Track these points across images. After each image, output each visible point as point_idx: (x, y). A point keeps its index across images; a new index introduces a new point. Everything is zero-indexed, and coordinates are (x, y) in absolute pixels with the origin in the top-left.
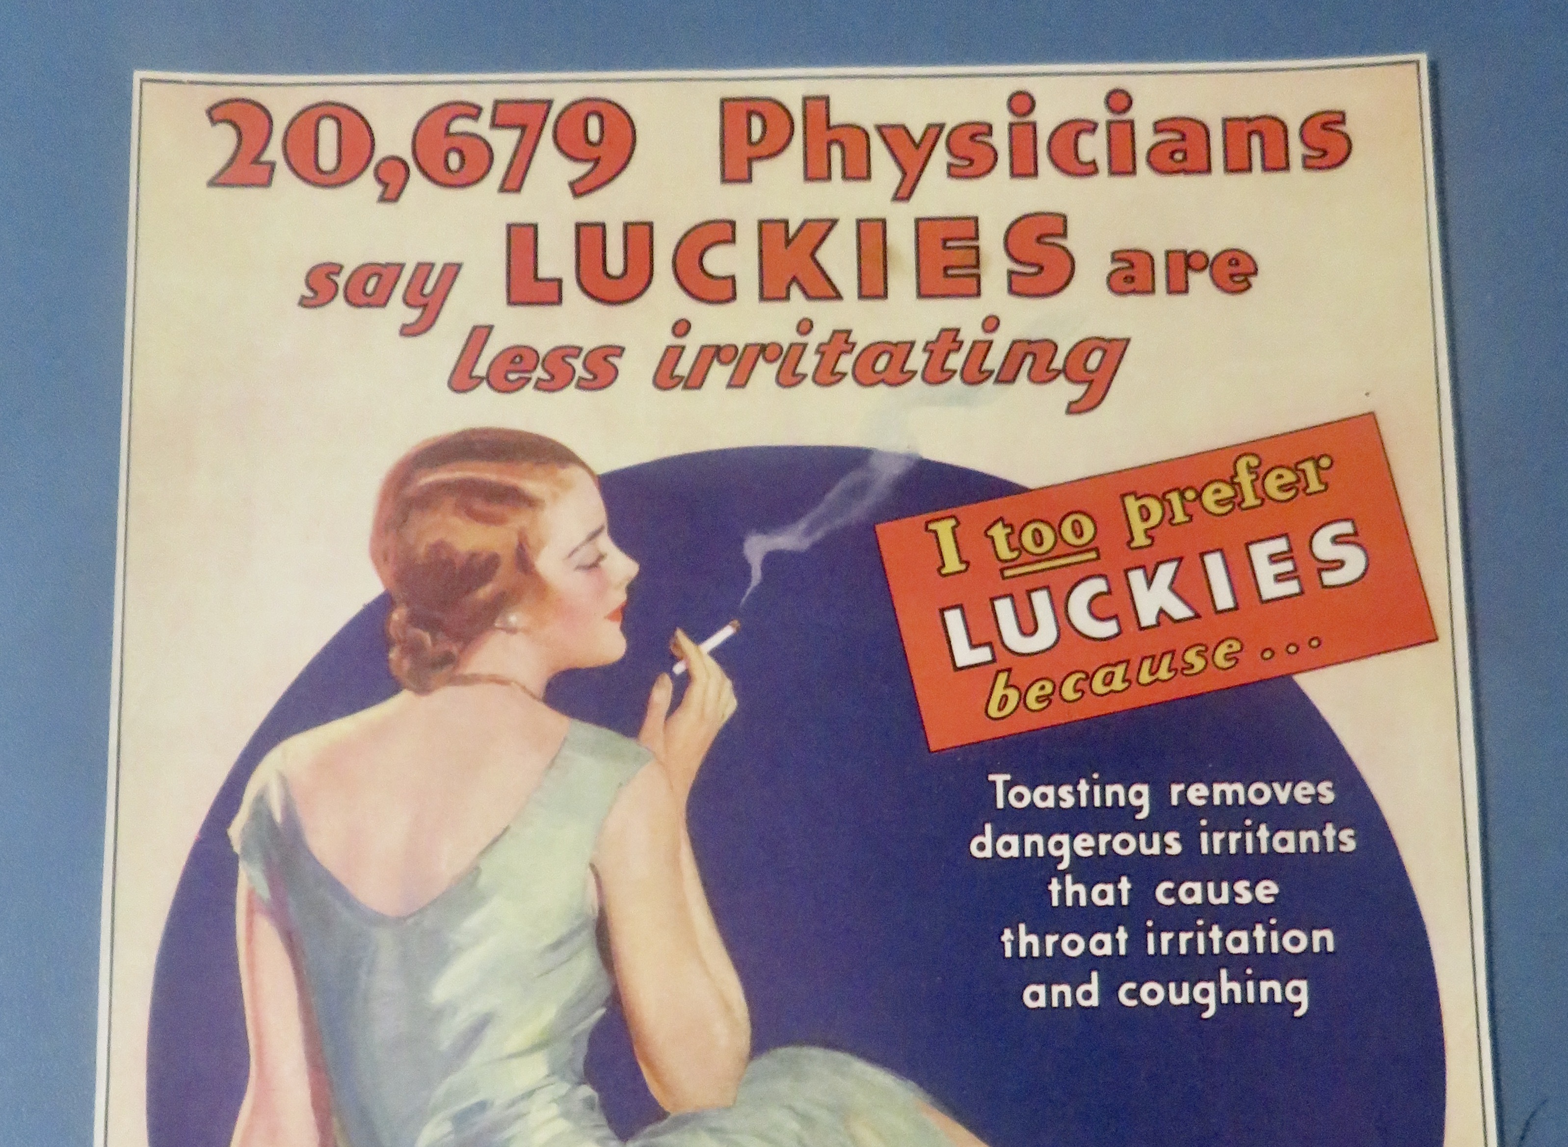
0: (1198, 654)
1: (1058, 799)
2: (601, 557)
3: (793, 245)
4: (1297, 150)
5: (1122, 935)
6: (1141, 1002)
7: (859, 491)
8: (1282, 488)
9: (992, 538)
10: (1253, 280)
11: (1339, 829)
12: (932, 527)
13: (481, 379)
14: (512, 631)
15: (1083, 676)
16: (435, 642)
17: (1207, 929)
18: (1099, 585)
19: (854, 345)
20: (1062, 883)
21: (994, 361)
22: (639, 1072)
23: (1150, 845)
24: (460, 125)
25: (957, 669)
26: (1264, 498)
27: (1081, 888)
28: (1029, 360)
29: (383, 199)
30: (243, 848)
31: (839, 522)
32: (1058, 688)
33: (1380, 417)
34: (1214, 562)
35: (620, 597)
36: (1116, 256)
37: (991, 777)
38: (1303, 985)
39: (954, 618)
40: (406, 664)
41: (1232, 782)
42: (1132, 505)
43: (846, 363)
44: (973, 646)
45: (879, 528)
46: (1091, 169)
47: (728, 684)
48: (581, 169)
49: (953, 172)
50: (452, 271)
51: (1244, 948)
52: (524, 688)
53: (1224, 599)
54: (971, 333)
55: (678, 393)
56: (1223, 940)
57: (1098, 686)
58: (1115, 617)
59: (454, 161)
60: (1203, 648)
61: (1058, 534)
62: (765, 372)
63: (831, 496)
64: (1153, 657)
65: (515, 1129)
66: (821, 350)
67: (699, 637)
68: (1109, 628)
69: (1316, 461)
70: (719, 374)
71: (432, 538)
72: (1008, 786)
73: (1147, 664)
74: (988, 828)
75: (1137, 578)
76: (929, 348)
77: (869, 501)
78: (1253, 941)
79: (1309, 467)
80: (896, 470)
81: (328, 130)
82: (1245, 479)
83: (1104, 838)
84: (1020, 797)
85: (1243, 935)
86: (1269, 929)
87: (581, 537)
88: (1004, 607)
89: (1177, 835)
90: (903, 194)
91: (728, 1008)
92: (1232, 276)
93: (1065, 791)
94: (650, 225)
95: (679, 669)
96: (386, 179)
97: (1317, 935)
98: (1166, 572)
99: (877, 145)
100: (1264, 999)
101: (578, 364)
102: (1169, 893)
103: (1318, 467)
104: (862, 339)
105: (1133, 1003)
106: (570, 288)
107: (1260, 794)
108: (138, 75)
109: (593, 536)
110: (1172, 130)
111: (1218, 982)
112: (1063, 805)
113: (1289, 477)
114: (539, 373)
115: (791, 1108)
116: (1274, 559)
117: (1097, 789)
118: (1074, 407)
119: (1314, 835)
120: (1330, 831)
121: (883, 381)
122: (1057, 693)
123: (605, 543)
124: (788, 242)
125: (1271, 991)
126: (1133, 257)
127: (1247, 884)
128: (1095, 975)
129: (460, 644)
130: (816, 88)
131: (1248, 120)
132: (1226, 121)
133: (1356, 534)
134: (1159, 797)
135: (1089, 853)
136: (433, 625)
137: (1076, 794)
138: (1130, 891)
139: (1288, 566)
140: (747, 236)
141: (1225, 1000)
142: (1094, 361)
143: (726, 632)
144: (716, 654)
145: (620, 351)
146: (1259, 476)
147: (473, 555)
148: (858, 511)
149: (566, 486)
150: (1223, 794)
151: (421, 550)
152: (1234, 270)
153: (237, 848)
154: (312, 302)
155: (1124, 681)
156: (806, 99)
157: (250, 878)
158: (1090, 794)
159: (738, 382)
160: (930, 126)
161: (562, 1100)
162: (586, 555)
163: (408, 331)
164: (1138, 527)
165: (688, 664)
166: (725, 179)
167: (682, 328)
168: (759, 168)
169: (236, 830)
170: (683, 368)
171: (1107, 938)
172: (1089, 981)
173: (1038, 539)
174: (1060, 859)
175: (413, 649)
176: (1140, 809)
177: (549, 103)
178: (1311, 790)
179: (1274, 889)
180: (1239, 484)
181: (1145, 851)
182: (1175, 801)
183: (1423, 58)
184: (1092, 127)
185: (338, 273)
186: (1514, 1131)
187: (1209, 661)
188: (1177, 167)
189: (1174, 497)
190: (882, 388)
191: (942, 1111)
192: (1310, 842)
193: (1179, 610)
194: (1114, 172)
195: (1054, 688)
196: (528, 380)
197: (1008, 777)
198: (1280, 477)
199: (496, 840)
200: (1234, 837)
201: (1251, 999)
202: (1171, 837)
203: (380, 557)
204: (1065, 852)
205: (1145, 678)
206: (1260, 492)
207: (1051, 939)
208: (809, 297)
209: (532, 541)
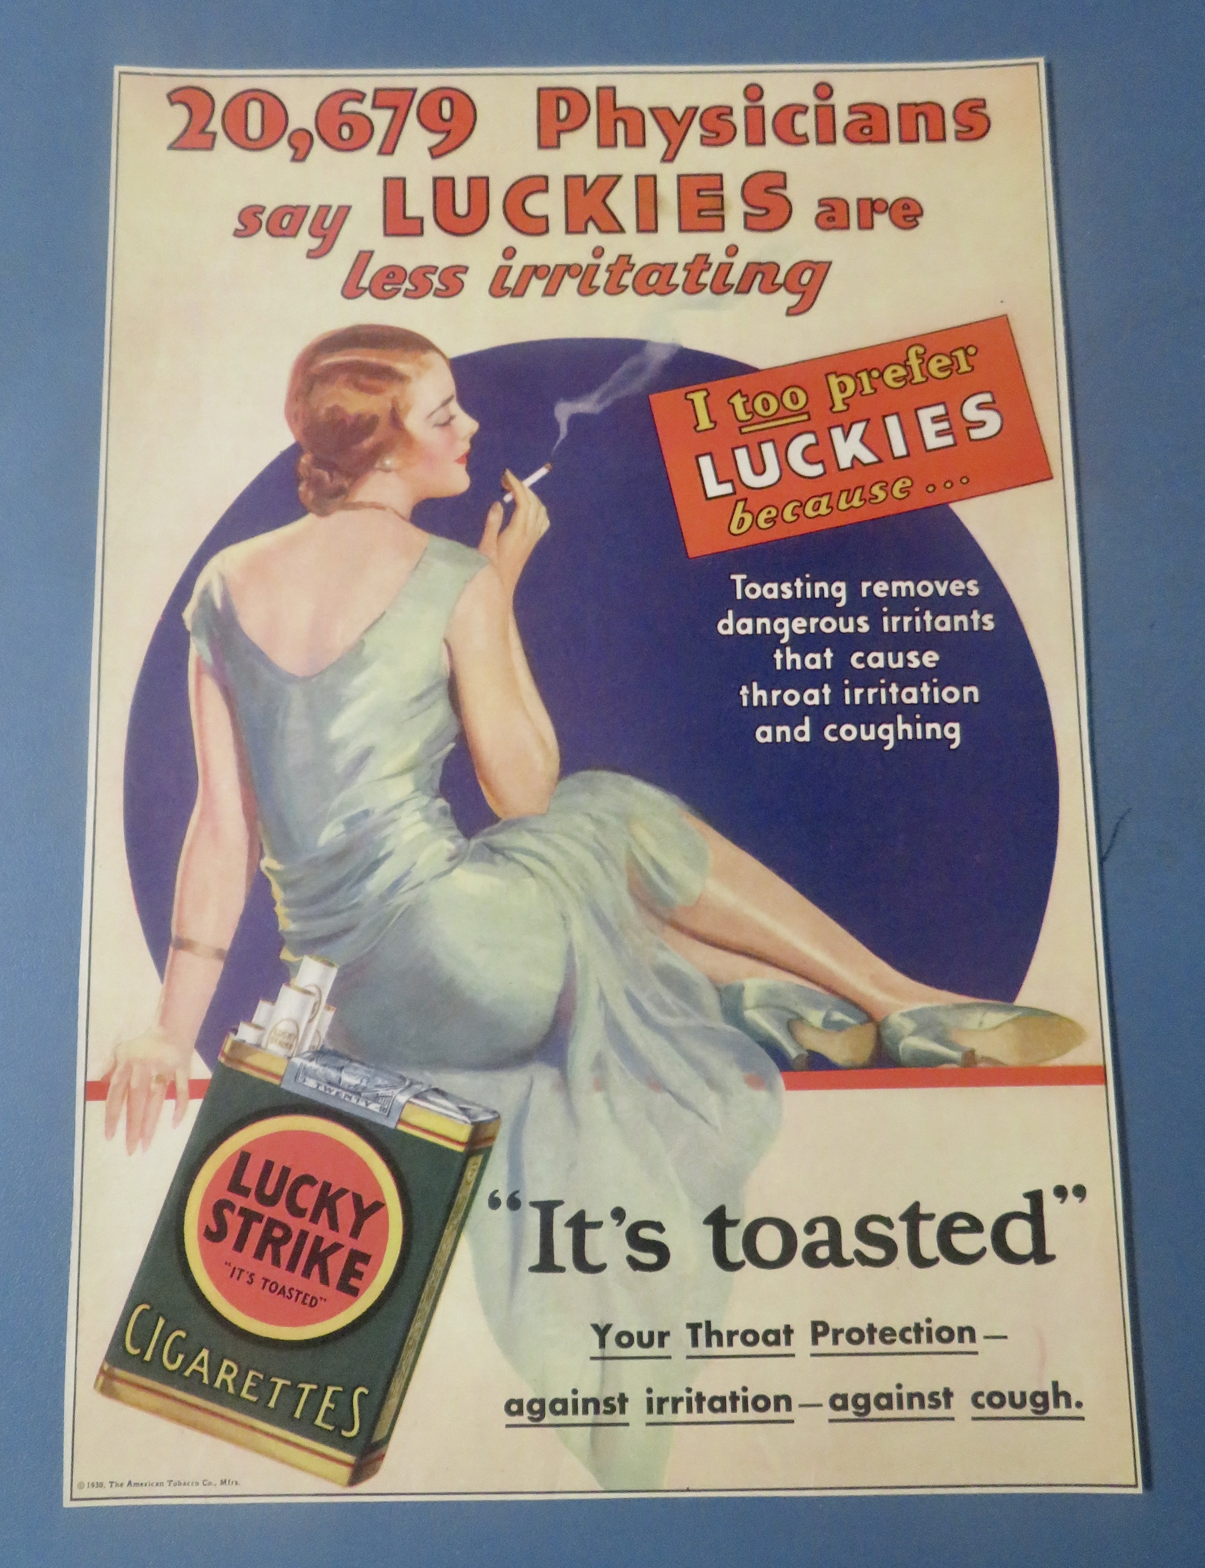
0: (881, 488)
1: (781, 592)
2: (452, 418)
3: (590, 193)
4: (951, 126)
5: (827, 690)
6: (840, 738)
7: (638, 370)
8: (941, 369)
9: (733, 405)
10: (919, 220)
11: (982, 615)
12: (689, 396)
13: (365, 289)
14: (387, 471)
15: (797, 504)
16: (332, 478)
17: (887, 686)
18: (810, 439)
19: (634, 265)
20: (784, 653)
21: (734, 277)
22: (478, 788)
23: (847, 625)
24: (350, 106)
25: (708, 499)
26: (928, 376)
27: (797, 657)
28: (759, 277)
29: (294, 160)
30: (193, 627)
31: (623, 392)
32: (781, 512)
33: (1011, 319)
34: (892, 423)
35: (465, 446)
36: (822, 203)
37: (733, 577)
38: (956, 726)
39: (705, 462)
40: (311, 495)
41: (905, 580)
42: (833, 381)
43: (628, 279)
44: (719, 482)
45: (654, 398)
46: (803, 140)
47: (544, 509)
48: (437, 138)
49: (705, 142)
50: (344, 212)
51: (914, 700)
52: (396, 512)
53: (899, 449)
54: (718, 257)
55: (507, 300)
56: (899, 694)
57: (809, 511)
58: (821, 462)
59: (346, 132)
60: (883, 484)
61: (780, 401)
62: (570, 284)
63: (618, 373)
64: (848, 491)
65: (389, 830)
66: (610, 269)
68: (817, 470)
69: (965, 350)
70: (537, 286)
71: (330, 404)
72: (745, 583)
73: (844, 496)
74: (731, 613)
75: (837, 434)
76: (688, 267)
77: (646, 378)
78: (921, 694)
79: (960, 354)
80: (664, 356)
81: (255, 109)
82: (914, 362)
83: (814, 621)
84: (753, 591)
85: (914, 691)
86: (932, 686)
87: (437, 404)
88: (741, 455)
89: (866, 619)
90: (669, 157)
91: (543, 743)
92: (904, 217)
93: (786, 586)
94: (487, 179)
95: (508, 498)
96: (296, 145)
97: (966, 690)
98: (858, 430)
99: (650, 122)
100: (929, 736)
101: (435, 278)
102: (860, 661)
103: (966, 354)
104: (639, 262)
105: (835, 739)
106: (430, 225)
107: (925, 588)
108: (118, 69)
109: (446, 403)
110: (863, 112)
111: (895, 724)
112: (784, 597)
113: (946, 361)
114: (407, 285)
115: (590, 815)
116: (935, 420)
117: (808, 585)
118: (791, 311)
119: (964, 618)
120: (976, 616)
121: (655, 291)
122: (779, 516)
123: (455, 408)
124: (586, 190)
126: (834, 203)
127: (916, 653)
128: (807, 719)
129: (350, 481)
130: (606, 81)
131: (917, 105)
132: (901, 106)
133: (994, 402)
134: (854, 591)
135: (803, 632)
136: (330, 466)
137: (794, 589)
138: (832, 659)
139: (945, 425)
140: (557, 187)
141: (900, 737)
142: (806, 277)
143: (542, 472)
145: (465, 269)
146: (924, 360)
147: (360, 415)
148: (637, 385)
149: (426, 367)
150: (899, 589)
151: (322, 413)
152: (906, 212)
153: (189, 627)
154: (243, 234)
155: (828, 507)
156: (600, 90)
157: (197, 649)
159: (550, 292)
160: (688, 108)
161: (425, 809)
162: (441, 416)
163: (313, 254)
164: (838, 397)
165: (514, 495)
166: (542, 146)
167: (510, 253)
168: (565, 138)
169: (188, 614)
170: (511, 281)
171: (816, 693)
172: (803, 724)
173: (766, 405)
174: (782, 636)
175: (317, 483)
176: (839, 600)
177: (415, 90)
178: (962, 585)
179: (936, 657)
180: (910, 366)
181: (844, 630)
182: (865, 594)
183: (1041, 61)
184: (804, 110)
185: (261, 212)
186: (1107, 831)
187: (889, 494)
188: (865, 138)
189: (864, 376)
190: (654, 297)
191: (697, 816)
192: (961, 623)
193: (867, 457)
194: (820, 142)
195: (777, 513)
196: (399, 290)
197: (744, 577)
198: (939, 361)
199: (376, 622)
200: (907, 620)
201: (919, 736)
202: (862, 620)
203: (292, 416)
204: (786, 630)
205: (843, 506)
206: (925, 372)
207: (776, 693)
208: (602, 231)
209: (401, 405)
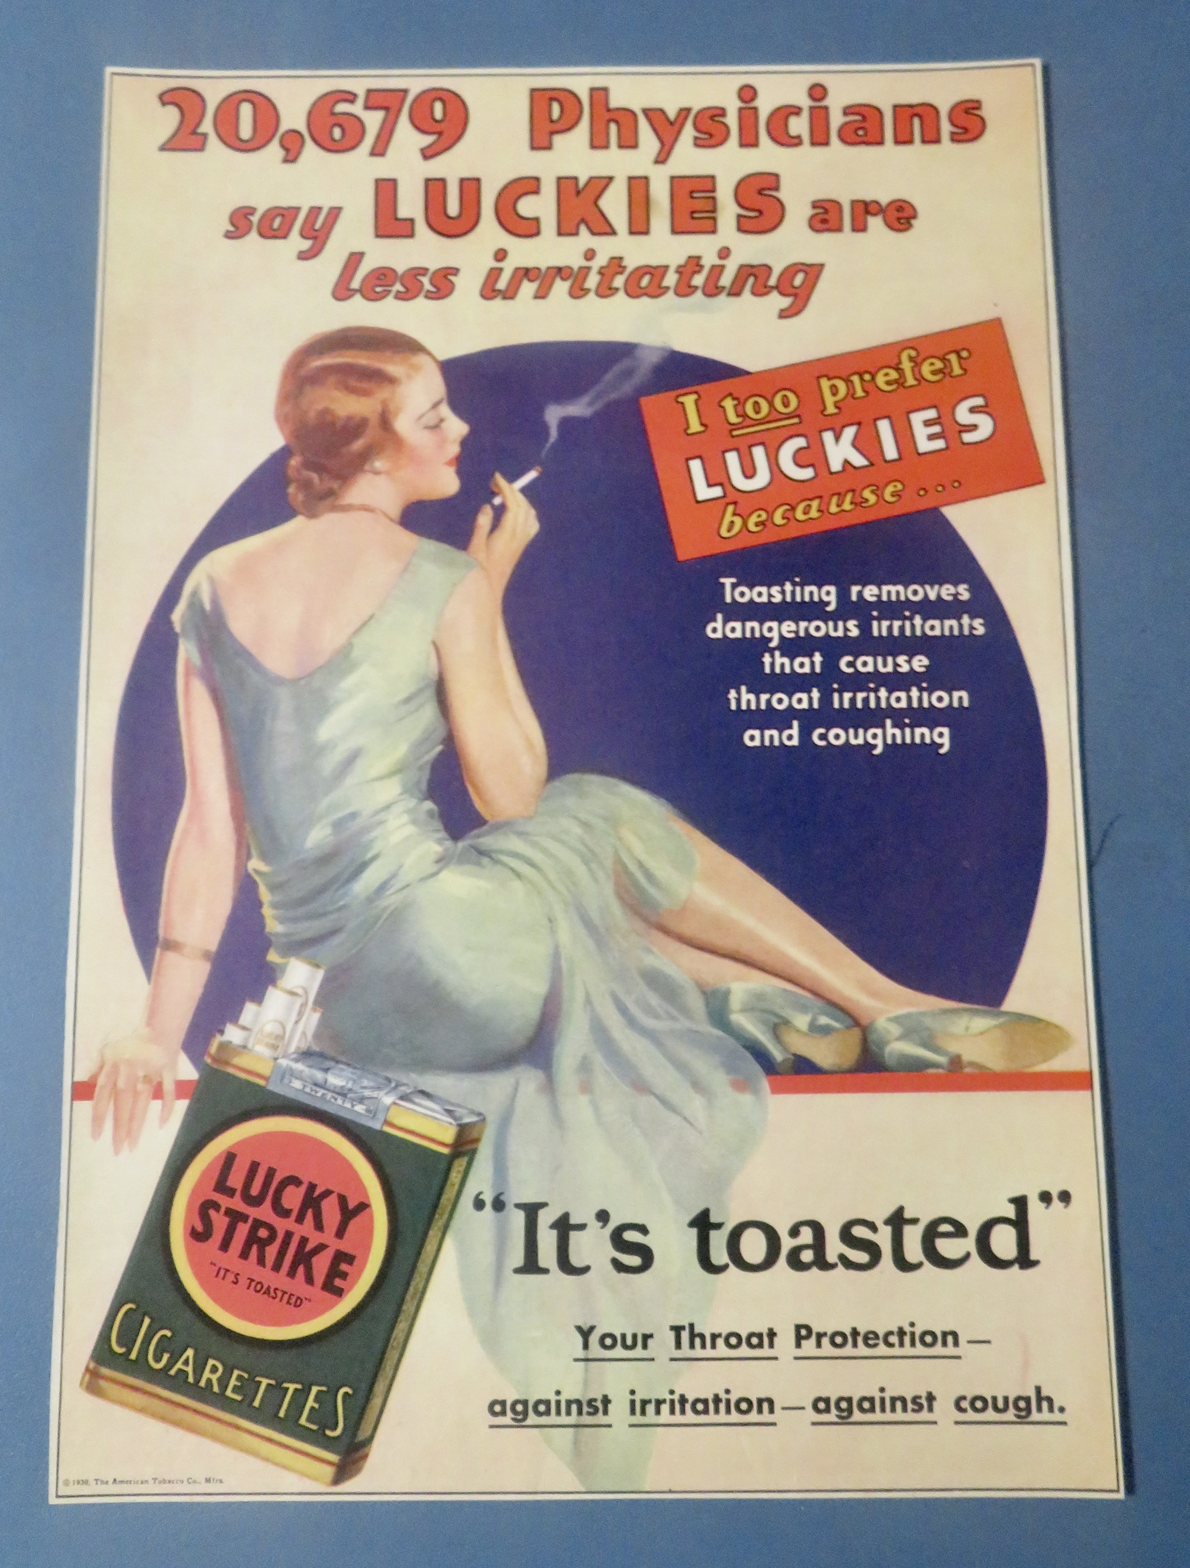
0: (873, 492)
1: (770, 596)
2: (442, 420)
3: (582, 195)
4: (946, 128)
5: (815, 694)
6: (829, 743)
7: (629, 373)
8: (934, 373)
9: (723, 407)
10: (913, 222)
11: (972, 618)
12: (681, 399)
13: (356, 291)
14: (377, 473)
15: (787, 507)
16: (321, 480)
17: (876, 690)
18: (801, 442)
19: (625, 267)
20: (772, 656)
21: (726, 280)
22: (466, 792)
23: (836, 629)
24: (341, 108)
25: (698, 502)
26: (920, 379)
27: (786, 661)
28: (751, 280)
29: (286, 161)
30: (183, 630)
31: (614, 396)
32: (771, 515)
33: (1005, 322)
34: (884, 426)
35: (454, 449)
36: (815, 205)
37: (722, 580)
38: (946, 731)
39: (696, 466)
40: (300, 497)
41: (895, 584)
42: (825, 384)
43: (619, 281)
44: (710, 485)
45: (644, 401)
46: (797, 141)
47: (533, 512)
48: (428, 140)
49: (698, 143)
50: (335, 213)
51: (903, 704)
52: (386, 515)
53: (891, 452)
54: (710, 259)
55: (498, 302)
56: (888, 699)
57: (800, 515)
58: (812, 465)
59: (337, 133)
60: (874, 488)
61: (771, 404)
62: (561, 287)
63: (609, 377)
64: (839, 494)
65: (377, 832)
66: (601, 272)
67: (512, 478)
68: (807, 473)
69: (958, 353)
70: (528, 288)
71: (320, 406)
72: (734, 586)
73: (835, 500)
74: (719, 617)
75: (828, 437)
76: (680, 270)
77: (637, 380)
78: (909, 698)
79: (953, 357)
80: (654, 359)
81: (246, 110)
82: (907, 365)
83: (803, 624)
84: (742, 594)
85: (903, 695)
86: (921, 690)
87: (428, 405)
88: (732, 458)
89: (855, 622)
90: (661, 159)
92: (899, 219)
93: (775, 590)
94: (478, 180)
95: (497, 501)
96: (287, 146)
97: (956, 695)
98: (849, 433)
99: (643, 124)
101: (425, 280)
102: (850, 664)
103: (960, 357)
104: (631, 263)
105: (823, 743)
106: (421, 227)
107: (915, 593)
108: (109, 70)
109: (435, 406)
110: (857, 114)
111: (883, 726)
112: (774, 600)
113: (939, 365)
114: (398, 287)
115: (576, 818)
116: (928, 423)
117: (798, 589)
118: (784, 314)
119: (954, 623)
120: (966, 620)
121: (646, 294)
122: (770, 520)
123: (445, 410)
124: (578, 193)
125: (923, 735)
126: (827, 206)
127: (906, 658)
128: (795, 724)
129: (340, 482)
130: (599, 82)
131: (911, 106)
132: (896, 107)
133: (986, 406)
134: (843, 595)
135: (792, 635)
136: (320, 469)
137: (783, 592)
138: (822, 663)
139: (937, 429)
140: (549, 189)
142: (798, 280)
143: (532, 475)
144: (524, 491)
145: (455, 271)
146: (916, 363)
147: (349, 418)
148: (627, 388)
149: (416, 368)
150: (889, 593)
151: (312, 414)
152: (900, 215)
153: (178, 628)
154: (234, 235)
155: (819, 511)
156: (593, 90)
157: (187, 651)
158: (793, 593)
159: (541, 295)
160: (681, 110)
161: (411, 811)
162: (431, 419)
163: (304, 256)
164: (829, 400)
165: (504, 498)
166: (534, 147)
167: (501, 255)
168: (557, 140)
169: (177, 616)
170: (502, 284)
171: (804, 696)
172: (791, 728)
173: (757, 408)
174: (770, 640)
175: (306, 485)
176: (828, 604)
177: (405, 91)
178: (952, 590)
179: (926, 662)
180: (902, 370)
181: (832, 634)
182: (854, 598)
183: (1037, 62)
184: (796, 111)
185: (252, 214)
186: (1096, 836)
187: (880, 496)
188: (859, 139)
189: (856, 379)
190: (645, 300)
191: (684, 820)
192: (951, 628)
193: (859, 460)
194: (814, 143)
195: (768, 517)
196: (390, 291)
197: (734, 580)
198: (932, 364)
199: (365, 624)
200: (897, 624)
201: (908, 741)
202: (851, 624)
203: (282, 419)
204: (775, 635)
205: (833, 509)
206: (918, 377)
207: (764, 697)
208: (593, 233)
209: (392, 407)
